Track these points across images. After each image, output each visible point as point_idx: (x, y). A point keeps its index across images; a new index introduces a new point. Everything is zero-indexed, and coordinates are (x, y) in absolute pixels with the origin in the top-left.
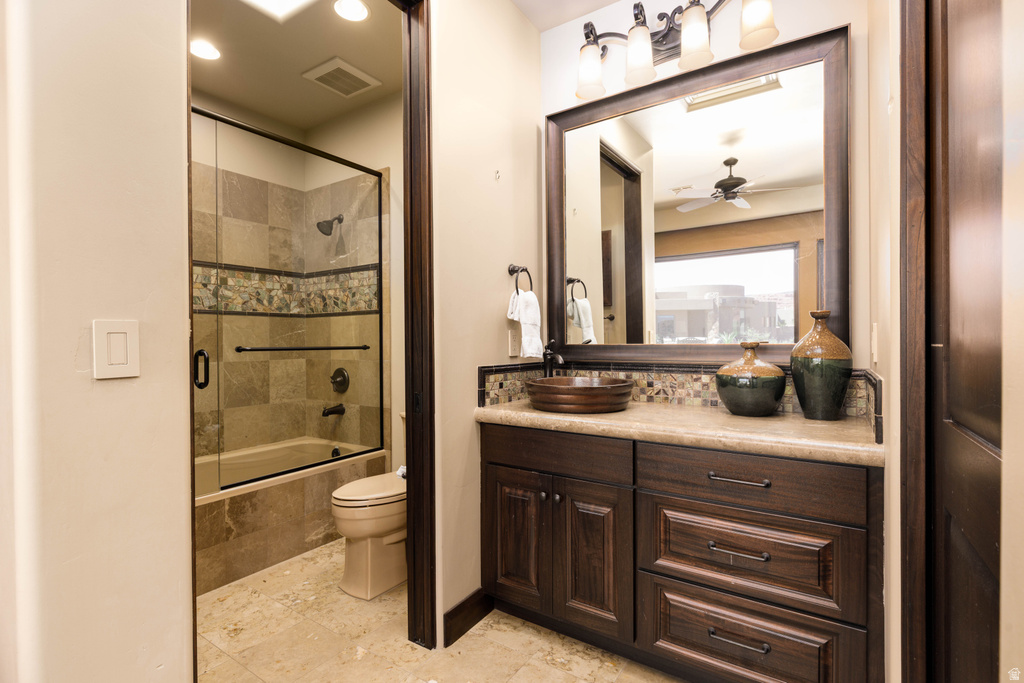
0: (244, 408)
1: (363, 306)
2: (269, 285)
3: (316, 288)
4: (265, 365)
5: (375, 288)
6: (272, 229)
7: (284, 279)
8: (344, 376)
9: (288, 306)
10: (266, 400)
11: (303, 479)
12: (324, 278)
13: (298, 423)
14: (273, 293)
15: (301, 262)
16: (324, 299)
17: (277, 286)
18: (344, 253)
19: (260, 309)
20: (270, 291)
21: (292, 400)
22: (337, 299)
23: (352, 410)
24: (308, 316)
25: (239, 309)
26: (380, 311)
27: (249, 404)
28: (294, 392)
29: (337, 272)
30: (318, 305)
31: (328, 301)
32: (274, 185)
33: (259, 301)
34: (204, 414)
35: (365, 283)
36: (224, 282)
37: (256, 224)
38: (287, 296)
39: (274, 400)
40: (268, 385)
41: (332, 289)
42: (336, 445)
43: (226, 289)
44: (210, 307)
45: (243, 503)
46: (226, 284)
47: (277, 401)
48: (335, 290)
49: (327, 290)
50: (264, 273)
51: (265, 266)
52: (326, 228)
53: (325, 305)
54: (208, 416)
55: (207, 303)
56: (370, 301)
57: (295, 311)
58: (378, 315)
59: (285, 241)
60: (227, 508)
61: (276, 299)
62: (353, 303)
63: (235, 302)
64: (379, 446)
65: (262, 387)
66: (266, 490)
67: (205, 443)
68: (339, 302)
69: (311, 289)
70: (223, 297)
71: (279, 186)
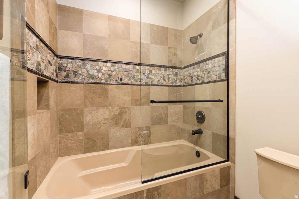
0: (158, 126)
1: (214, 78)
2: (168, 73)
3: (188, 73)
4: (167, 108)
5: (223, 67)
6: (169, 48)
7: (174, 70)
8: (202, 114)
9: (175, 82)
10: (167, 123)
11: (186, 179)
12: (192, 67)
13: (179, 133)
14: (170, 76)
15: (181, 62)
16: (192, 77)
17: (171, 73)
18: (203, 52)
19: (165, 84)
20: (168, 75)
21: (177, 123)
22: (199, 76)
23: (207, 134)
24: (184, 86)
25: (157, 84)
26: (227, 79)
27: (160, 124)
28: (178, 120)
29: (198, 63)
30: (189, 80)
31: (194, 78)
32: (170, 29)
33: (164, 79)
34: (143, 127)
35: (216, 65)
36: (151, 72)
37: (163, 46)
38: (175, 77)
39: (170, 123)
40: (167, 116)
41: (195, 72)
42: (198, 148)
43: (152, 75)
44: (146, 83)
45: (154, 193)
46: (152, 73)
47: (171, 123)
48: (198, 72)
49: (193, 73)
50: (166, 67)
51: (166, 64)
52: (194, 40)
53: (192, 80)
54: (145, 129)
55: (145, 81)
56: (220, 74)
57: (178, 84)
58: (226, 82)
59: (175, 53)
60: (145, 195)
61: (171, 79)
62: (208, 77)
63: (155, 80)
64: (227, 160)
65: (165, 117)
66: (166, 185)
67: (144, 140)
68: (200, 78)
69: (185, 74)
70: (151, 78)
71: (172, 29)
